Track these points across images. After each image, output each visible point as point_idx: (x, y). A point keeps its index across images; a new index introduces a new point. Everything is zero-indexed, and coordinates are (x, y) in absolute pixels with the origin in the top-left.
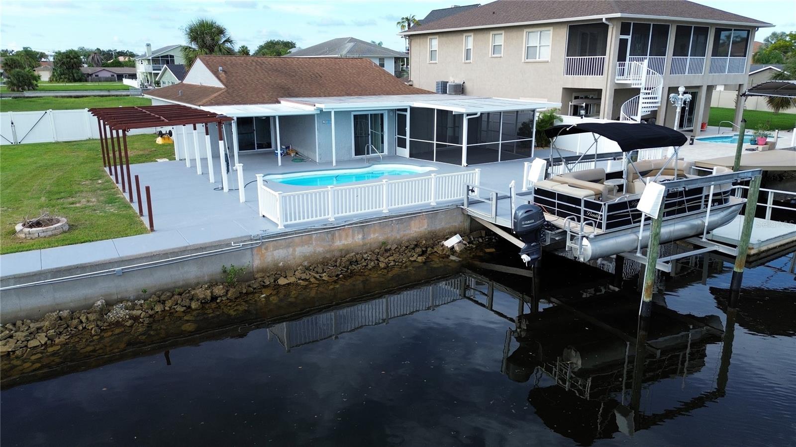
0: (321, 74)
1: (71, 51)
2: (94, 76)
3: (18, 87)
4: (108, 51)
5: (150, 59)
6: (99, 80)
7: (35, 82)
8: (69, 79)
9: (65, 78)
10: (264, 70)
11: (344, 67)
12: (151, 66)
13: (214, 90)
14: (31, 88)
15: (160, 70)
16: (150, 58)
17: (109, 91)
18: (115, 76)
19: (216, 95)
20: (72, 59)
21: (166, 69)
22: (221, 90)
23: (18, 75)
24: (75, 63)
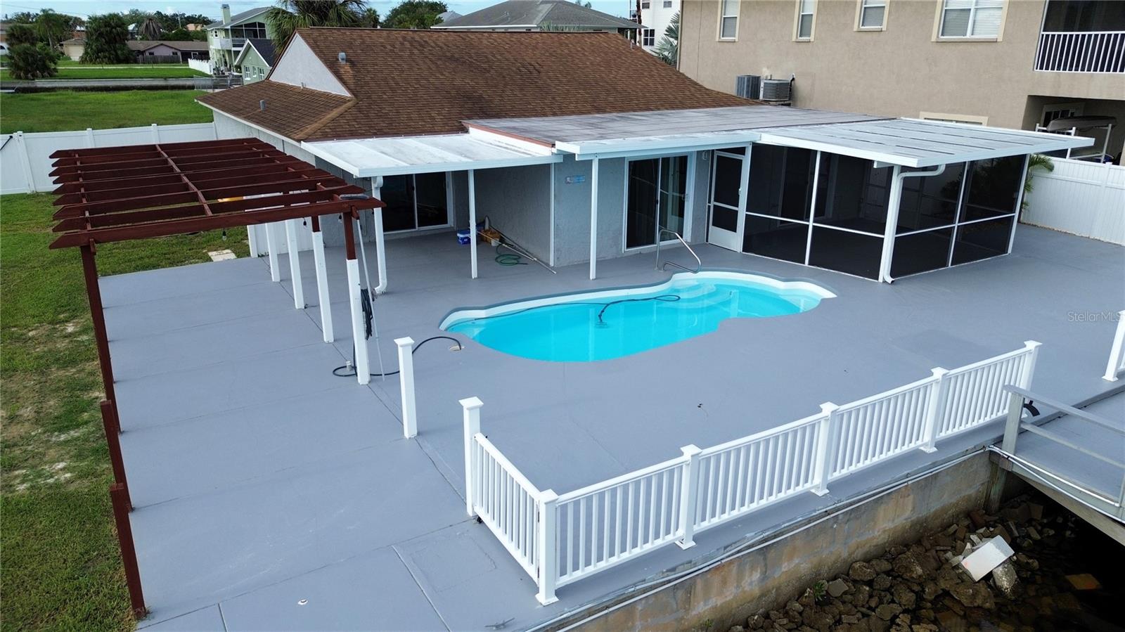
0: (537, 67)
1: (113, 17)
2: (147, 54)
3: (27, 72)
4: (172, 16)
5: (227, 30)
6: (155, 60)
7: (52, 66)
8: (109, 58)
9: (105, 57)
10: (427, 57)
11: (578, 51)
12: (230, 40)
13: (329, 101)
14: (46, 74)
15: (242, 46)
16: (229, 27)
17: (166, 79)
18: (179, 54)
19: (334, 113)
20: (113, 28)
21: (249, 47)
22: (345, 103)
23: (25, 53)
24: (118, 34)
